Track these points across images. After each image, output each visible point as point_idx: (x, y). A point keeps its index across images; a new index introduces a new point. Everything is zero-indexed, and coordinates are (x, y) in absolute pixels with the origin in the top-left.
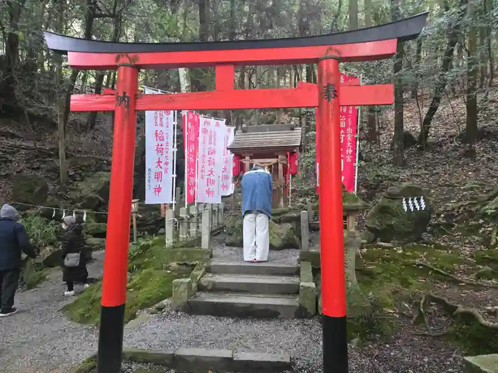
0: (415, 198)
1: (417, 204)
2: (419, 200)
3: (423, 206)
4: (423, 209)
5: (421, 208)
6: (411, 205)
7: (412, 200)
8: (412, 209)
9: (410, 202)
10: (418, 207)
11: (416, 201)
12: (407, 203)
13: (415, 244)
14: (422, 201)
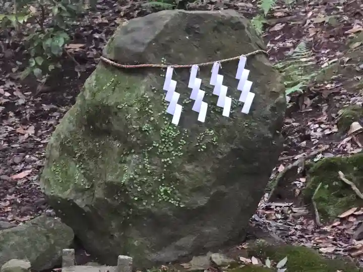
0: (216, 66)
1: (221, 90)
2: (229, 71)
3: (248, 99)
4: (246, 110)
5: (237, 106)
6: (198, 95)
7: (205, 72)
8: (202, 110)
9: (195, 82)
10: (225, 104)
11: (217, 79)
12: (184, 90)
13: (218, 258)
14: (243, 73)
